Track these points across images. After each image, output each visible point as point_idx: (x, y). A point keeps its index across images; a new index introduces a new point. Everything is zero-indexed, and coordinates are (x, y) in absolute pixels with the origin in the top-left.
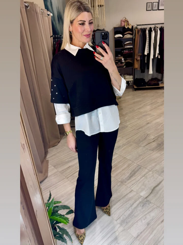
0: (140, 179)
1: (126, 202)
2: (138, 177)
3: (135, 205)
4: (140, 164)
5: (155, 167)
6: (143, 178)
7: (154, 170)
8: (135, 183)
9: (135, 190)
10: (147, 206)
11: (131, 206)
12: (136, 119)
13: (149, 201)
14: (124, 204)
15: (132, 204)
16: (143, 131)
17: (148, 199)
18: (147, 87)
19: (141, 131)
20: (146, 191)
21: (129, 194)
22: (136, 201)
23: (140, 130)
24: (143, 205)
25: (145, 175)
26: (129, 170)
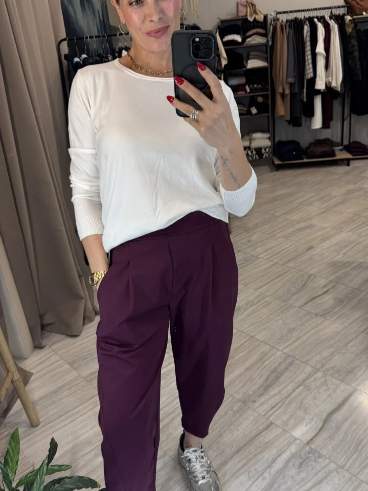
0: (292, 393)
1: (255, 456)
2: (287, 386)
3: (279, 464)
4: (290, 354)
5: (330, 360)
6: (301, 388)
7: (327, 366)
8: (280, 405)
9: (279, 423)
10: (311, 465)
11: (270, 467)
12: (280, 237)
13: (315, 450)
14: (250, 460)
15: (270, 460)
16: (298, 266)
17: (313, 446)
18: (305, 160)
19: (292, 268)
20: (307, 425)
21: (263, 434)
22: (282, 453)
23: (291, 264)
24: (301, 464)
25: (304, 381)
26: (262, 370)
